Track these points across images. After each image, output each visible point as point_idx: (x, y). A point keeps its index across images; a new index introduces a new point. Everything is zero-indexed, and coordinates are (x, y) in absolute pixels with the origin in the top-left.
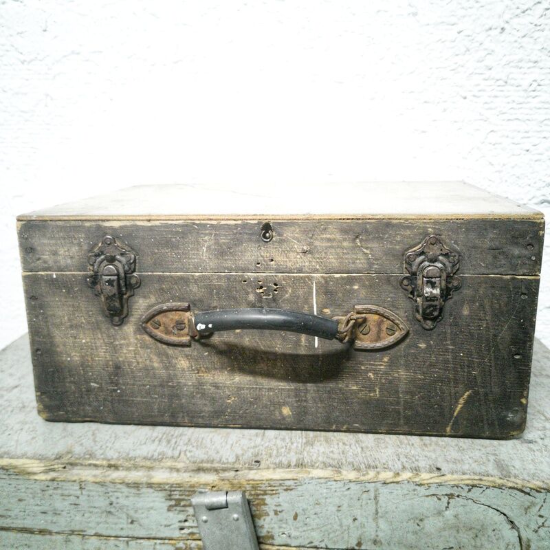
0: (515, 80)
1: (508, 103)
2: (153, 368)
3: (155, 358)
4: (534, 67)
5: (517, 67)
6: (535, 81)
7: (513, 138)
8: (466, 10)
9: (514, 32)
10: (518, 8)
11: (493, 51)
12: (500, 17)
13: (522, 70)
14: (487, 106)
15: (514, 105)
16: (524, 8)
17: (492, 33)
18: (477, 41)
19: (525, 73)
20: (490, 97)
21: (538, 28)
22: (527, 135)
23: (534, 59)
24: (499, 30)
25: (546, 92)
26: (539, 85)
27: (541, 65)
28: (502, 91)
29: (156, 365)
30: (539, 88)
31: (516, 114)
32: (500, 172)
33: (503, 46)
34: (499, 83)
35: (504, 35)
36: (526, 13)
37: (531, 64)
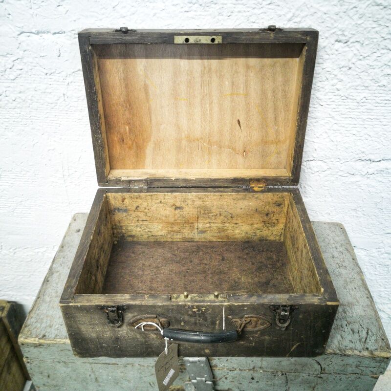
0: (353, 96)
1: (347, 109)
2: (137, 338)
3: (138, 335)
4: (366, 89)
5: (356, 89)
6: (365, 97)
7: (347, 128)
8: (329, 55)
9: (357, 69)
10: (361, 55)
11: (342, 80)
12: (349, 61)
13: (358, 91)
14: (334, 110)
15: (350, 110)
16: (365, 55)
17: (343, 69)
18: (334, 74)
19: (360, 93)
20: (336, 105)
21: (372, 67)
22: (355, 126)
23: (366, 85)
24: (348, 68)
25: (370, 103)
26: (367, 100)
27: (369, 88)
28: (344, 102)
29: (138, 337)
30: (366, 101)
31: (350, 115)
32: (336, 145)
33: (348, 77)
34: (343, 98)
35: (350, 71)
36: (366, 58)
37: (363, 88)
